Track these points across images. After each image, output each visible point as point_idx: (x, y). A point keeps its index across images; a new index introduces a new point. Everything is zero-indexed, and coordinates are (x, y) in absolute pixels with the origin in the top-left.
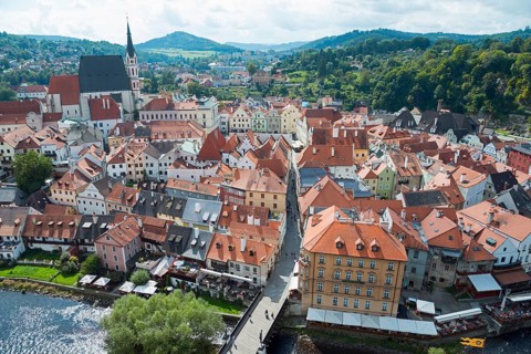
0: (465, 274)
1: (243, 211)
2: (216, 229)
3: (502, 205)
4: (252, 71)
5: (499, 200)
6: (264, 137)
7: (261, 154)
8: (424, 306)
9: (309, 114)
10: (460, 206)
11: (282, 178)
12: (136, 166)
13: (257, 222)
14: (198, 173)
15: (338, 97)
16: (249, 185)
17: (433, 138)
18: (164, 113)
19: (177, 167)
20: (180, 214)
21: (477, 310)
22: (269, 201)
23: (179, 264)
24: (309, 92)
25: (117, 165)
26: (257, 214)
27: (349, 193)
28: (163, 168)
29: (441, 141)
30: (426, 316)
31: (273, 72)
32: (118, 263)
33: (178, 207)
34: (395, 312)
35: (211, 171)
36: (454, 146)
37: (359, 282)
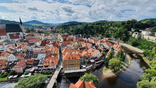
0: (89, 60)
1: (51, 55)
2: (45, 59)
3: (94, 48)
4: (51, 28)
5: (93, 48)
6: (54, 41)
7: (54, 44)
8: (84, 66)
9: (63, 36)
10: (88, 49)
11: (58, 48)
12: (25, 48)
13: (54, 56)
14: (40, 49)
15: (68, 33)
16: (52, 50)
17: (83, 39)
18: (32, 37)
19: (35, 48)
20: (36, 57)
21: (92, 65)
22: (56, 52)
23: (37, 68)
24: (63, 32)
25: (19, 49)
26: (54, 55)
27: (70, 49)
28: (32, 48)
29: (84, 39)
30: (84, 68)
31: (56, 29)
32: (20, 71)
33: (36, 56)
34: (79, 68)
35: (44, 48)
36: (87, 40)
37: (73, 64)
